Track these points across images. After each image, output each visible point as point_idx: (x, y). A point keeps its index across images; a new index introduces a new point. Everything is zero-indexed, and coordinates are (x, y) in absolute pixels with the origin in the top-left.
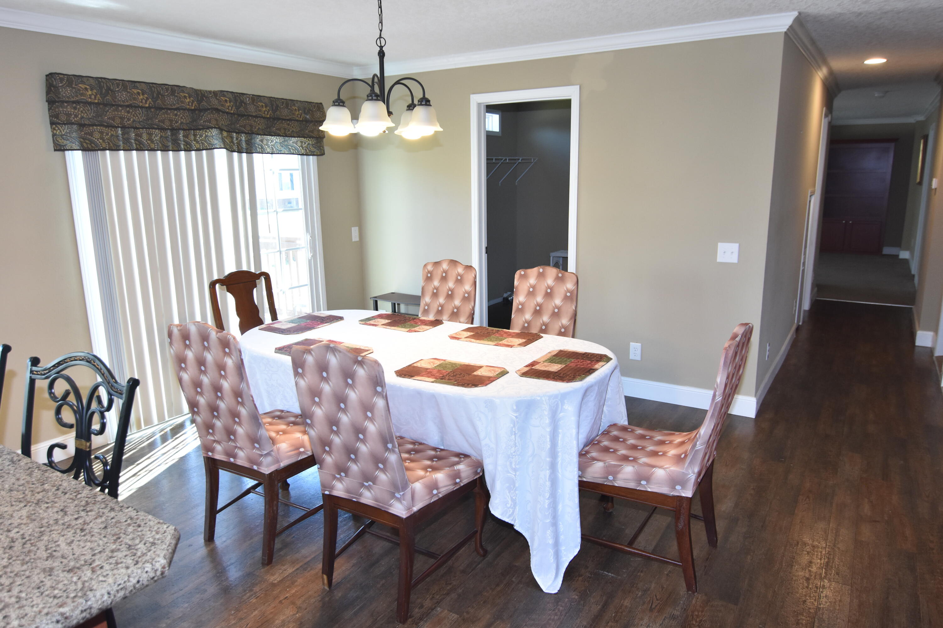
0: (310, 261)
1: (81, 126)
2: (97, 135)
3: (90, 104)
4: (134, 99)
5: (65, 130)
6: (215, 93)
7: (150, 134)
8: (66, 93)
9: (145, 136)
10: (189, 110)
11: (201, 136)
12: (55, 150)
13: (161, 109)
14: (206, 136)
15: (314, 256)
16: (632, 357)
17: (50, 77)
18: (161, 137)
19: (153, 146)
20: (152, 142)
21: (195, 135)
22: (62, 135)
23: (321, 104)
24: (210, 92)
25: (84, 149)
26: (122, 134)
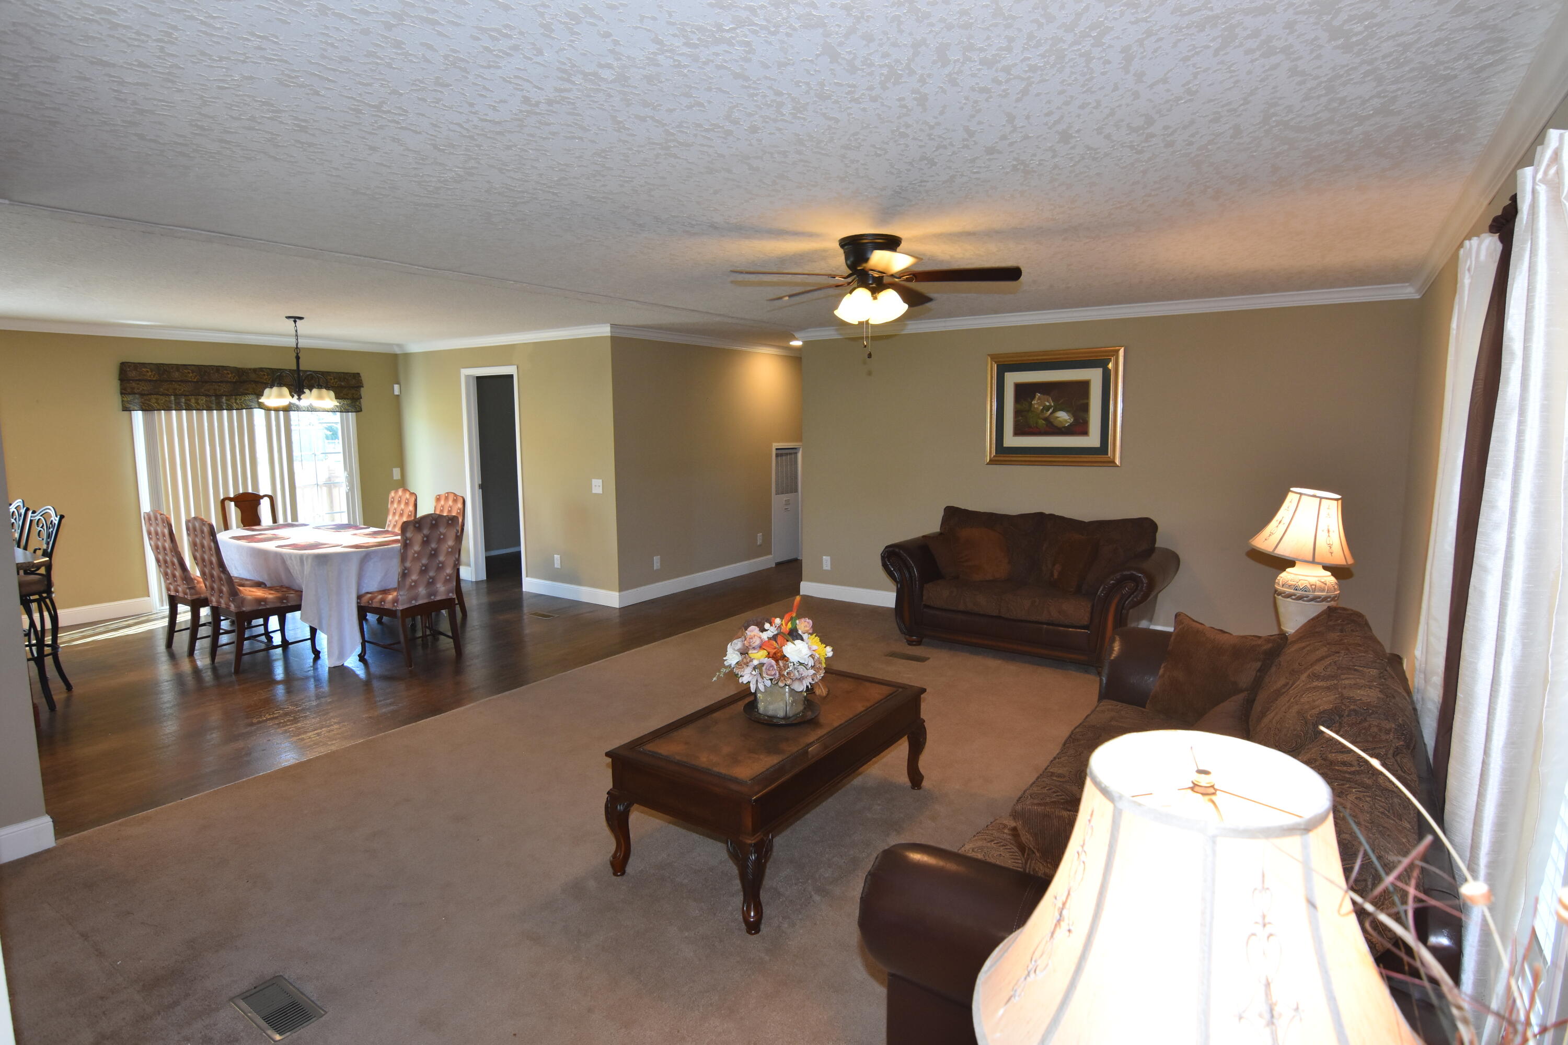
0: (347, 494)
1: (142, 395)
2: (154, 401)
3: (150, 381)
4: (186, 376)
5: (130, 398)
6: (255, 370)
7: (197, 400)
8: (133, 374)
9: (193, 401)
10: (230, 382)
11: (240, 400)
12: (123, 410)
13: (206, 382)
14: (245, 400)
15: (351, 489)
16: (556, 566)
17: (123, 364)
18: (206, 400)
19: (199, 407)
20: (198, 404)
21: (236, 399)
22: (128, 401)
23: (359, 374)
24: (250, 369)
25: (142, 410)
26: (175, 400)
